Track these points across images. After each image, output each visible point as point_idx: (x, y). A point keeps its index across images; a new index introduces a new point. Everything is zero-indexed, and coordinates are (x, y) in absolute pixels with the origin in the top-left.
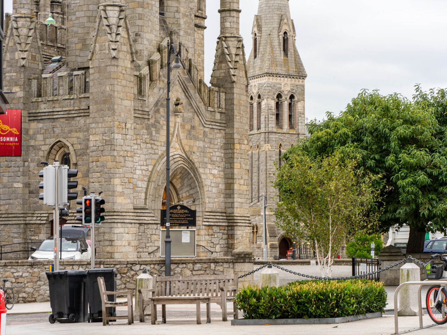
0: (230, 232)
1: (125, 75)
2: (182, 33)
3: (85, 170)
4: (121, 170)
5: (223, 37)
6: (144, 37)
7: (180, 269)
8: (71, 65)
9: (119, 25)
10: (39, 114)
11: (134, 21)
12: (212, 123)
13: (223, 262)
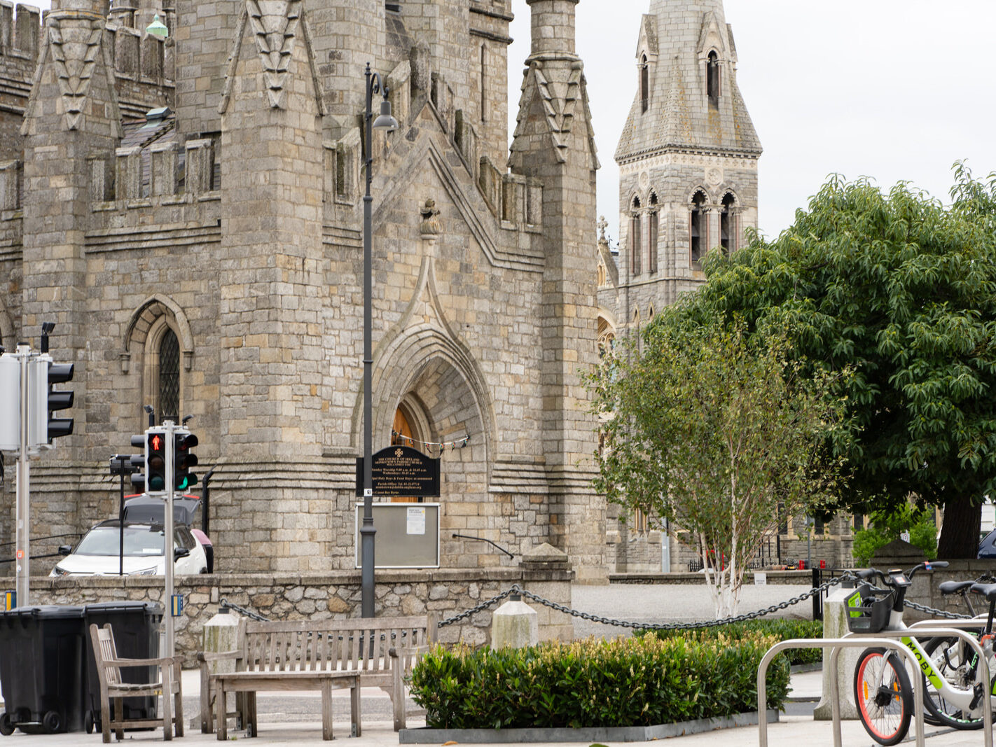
0: (554, 509)
1: (302, 149)
2: (439, 51)
3: (213, 367)
4: (292, 366)
5: (538, 59)
6: (350, 61)
7: (397, 598)
8: (186, 127)
9: (289, 32)
10: (110, 240)
11: (327, 25)
12: (512, 258)
13: (498, 581)
